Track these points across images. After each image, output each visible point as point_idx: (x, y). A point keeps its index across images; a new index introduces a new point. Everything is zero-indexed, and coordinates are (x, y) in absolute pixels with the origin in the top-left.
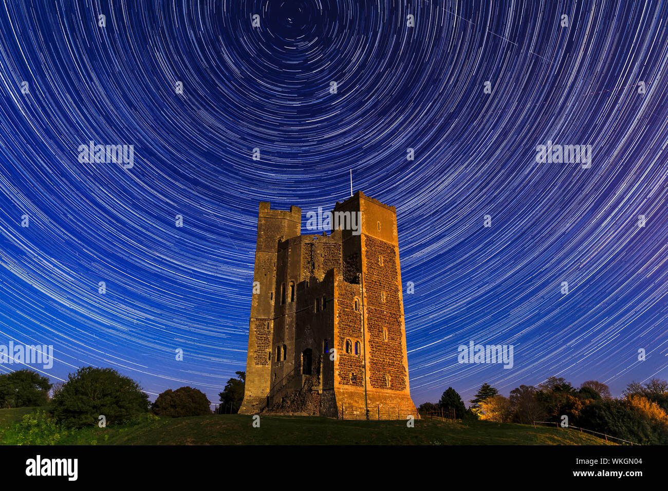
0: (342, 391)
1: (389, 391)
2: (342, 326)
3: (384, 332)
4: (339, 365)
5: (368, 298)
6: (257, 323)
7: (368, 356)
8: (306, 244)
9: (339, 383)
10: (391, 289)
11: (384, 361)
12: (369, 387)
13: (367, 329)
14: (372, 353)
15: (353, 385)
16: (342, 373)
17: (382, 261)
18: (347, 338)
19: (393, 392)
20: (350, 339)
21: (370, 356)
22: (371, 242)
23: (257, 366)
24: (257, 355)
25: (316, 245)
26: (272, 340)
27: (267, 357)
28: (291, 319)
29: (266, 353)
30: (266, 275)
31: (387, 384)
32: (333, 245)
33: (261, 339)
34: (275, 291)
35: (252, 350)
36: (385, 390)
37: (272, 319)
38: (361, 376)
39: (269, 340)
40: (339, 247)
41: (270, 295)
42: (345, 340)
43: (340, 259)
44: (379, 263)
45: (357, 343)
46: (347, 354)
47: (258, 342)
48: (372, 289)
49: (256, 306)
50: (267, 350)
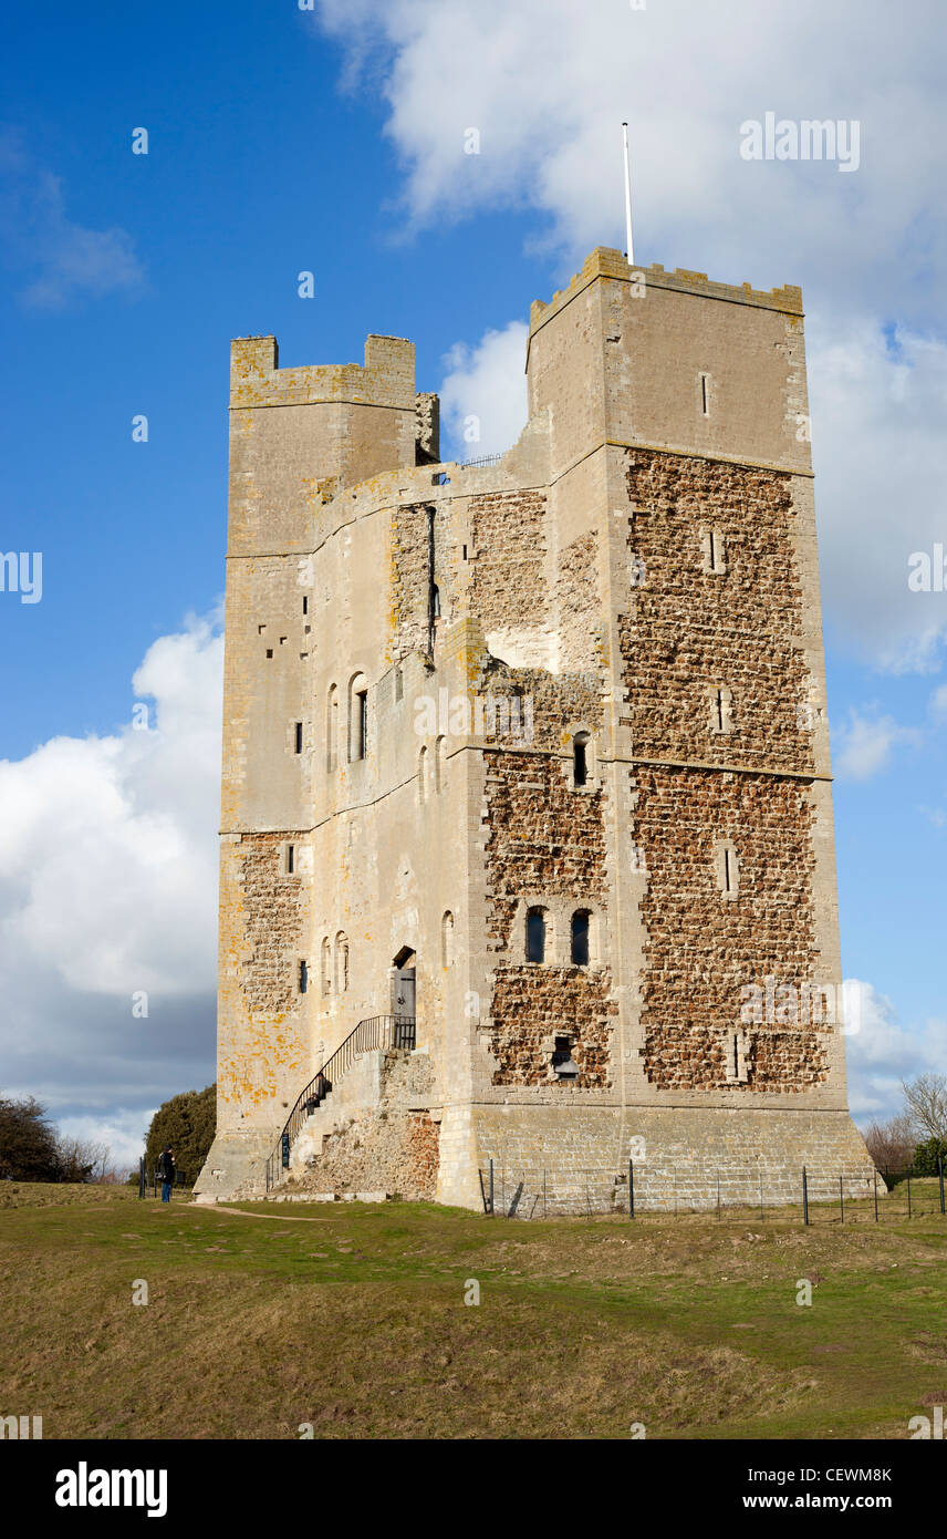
0: (505, 1110)
1: (738, 1097)
2: (503, 853)
3: (720, 862)
5: (639, 722)
6: (246, 850)
7: (635, 966)
8: (402, 509)
12: (639, 1088)
13: (635, 857)
14: (658, 955)
15: (562, 1084)
16: (505, 1040)
17: (719, 552)
18: (535, 900)
19: (758, 1099)
20: (550, 904)
21: (648, 966)
22: (662, 477)
23: (258, 1016)
24: (255, 974)
25: (443, 510)
26: (307, 914)
27: (294, 981)
28: (360, 830)
29: (289, 965)
30: (270, 654)
31: (729, 1071)
32: (513, 500)
33: (267, 911)
34: (310, 716)
35: (233, 957)
36: (717, 1096)
37: (305, 829)
38: (599, 1048)
39: (296, 914)
40: (540, 507)
41: (292, 732)
42: (521, 913)
43: (544, 560)
44: (704, 565)
45: (580, 921)
46: (531, 964)
47: (257, 925)
48: (668, 683)
49: (240, 782)
50: (292, 955)
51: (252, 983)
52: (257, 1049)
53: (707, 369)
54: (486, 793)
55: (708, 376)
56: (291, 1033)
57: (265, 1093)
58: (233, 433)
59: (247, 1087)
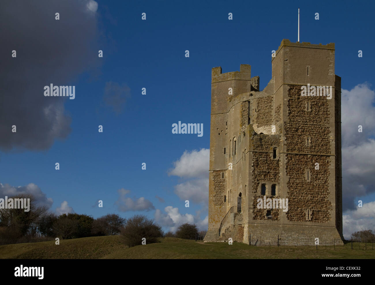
1: (308, 223)
2: (256, 173)
3: (307, 174)
5: (288, 145)
6: (214, 174)
7: (286, 196)
8: (243, 102)
9: (254, 219)
11: (305, 198)
12: (285, 221)
13: (286, 173)
14: (291, 193)
15: (268, 220)
16: (256, 211)
18: (263, 182)
19: (313, 224)
20: (267, 183)
21: (289, 196)
23: (216, 206)
24: (216, 198)
25: (252, 101)
26: (226, 186)
27: (223, 200)
28: (234, 169)
29: (222, 196)
30: (219, 134)
31: (307, 218)
32: (266, 98)
33: (218, 186)
34: (227, 147)
35: (212, 195)
36: (304, 223)
37: (226, 169)
38: (277, 212)
39: (224, 186)
40: (272, 99)
41: (223, 150)
42: (260, 185)
43: (272, 111)
44: (306, 110)
45: (274, 186)
46: (262, 195)
47: (216, 189)
48: (296, 136)
49: (213, 160)
50: (223, 194)
51: (215, 200)
52: (216, 213)
53: (309, 65)
54: (253, 161)
55: (309, 66)
56: (223, 210)
57: (218, 221)
58: (212, 88)
59: (214, 220)
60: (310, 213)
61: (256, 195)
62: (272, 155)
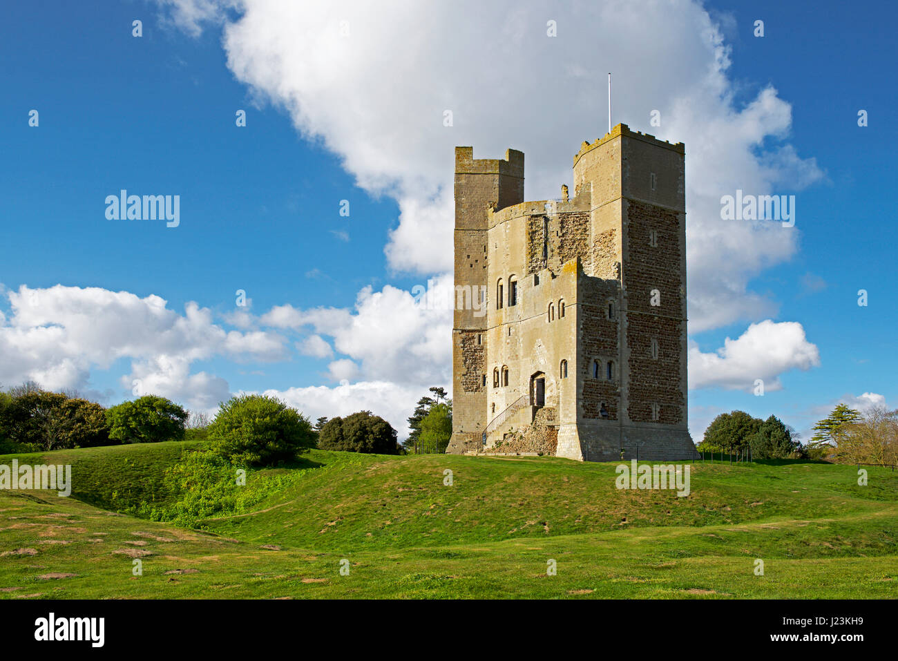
0: (587, 427)
1: (656, 425)
2: (587, 341)
3: (653, 347)
4: (583, 394)
5: (630, 298)
6: (463, 336)
7: (626, 380)
8: (532, 216)
9: (584, 417)
10: (668, 282)
11: (651, 386)
12: (627, 421)
13: (627, 344)
14: (633, 377)
15: (603, 419)
16: (587, 404)
17: (656, 239)
18: (596, 357)
19: (662, 426)
20: (601, 359)
21: (630, 381)
22: (638, 210)
23: (468, 394)
24: (467, 379)
26: (486, 359)
27: (480, 381)
28: (513, 330)
29: (479, 376)
30: (471, 266)
31: (654, 416)
33: (471, 357)
34: (488, 289)
35: (459, 373)
36: (650, 425)
37: (485, 329)
38: (614, 408)
39: (483, 359)
40: (587, 219)
42: (592, 361)
43: (588, 238)
45: (610, 364)
46: (595, 379)
47: (468, 362)
50: (481, 373)
51: (466, 382)
54: (582, 320)
57: (471, 419)
60: (658, 409)
61: (587, 378)
62: (607, 312)
